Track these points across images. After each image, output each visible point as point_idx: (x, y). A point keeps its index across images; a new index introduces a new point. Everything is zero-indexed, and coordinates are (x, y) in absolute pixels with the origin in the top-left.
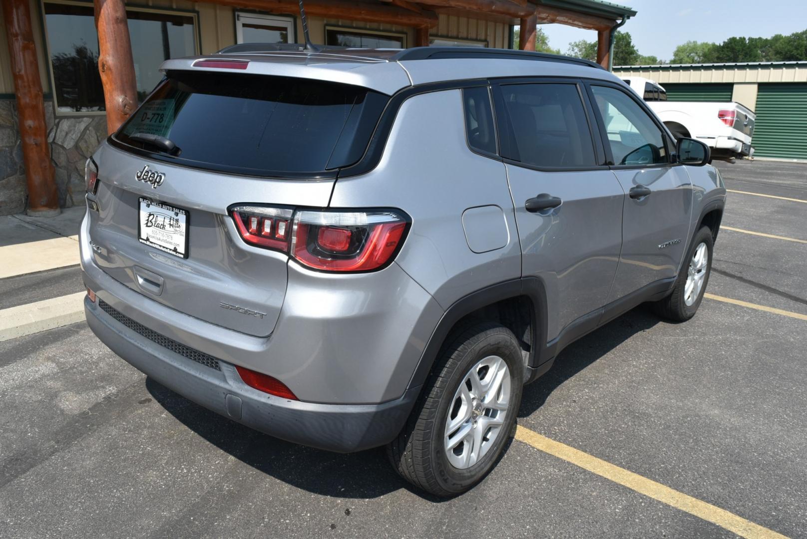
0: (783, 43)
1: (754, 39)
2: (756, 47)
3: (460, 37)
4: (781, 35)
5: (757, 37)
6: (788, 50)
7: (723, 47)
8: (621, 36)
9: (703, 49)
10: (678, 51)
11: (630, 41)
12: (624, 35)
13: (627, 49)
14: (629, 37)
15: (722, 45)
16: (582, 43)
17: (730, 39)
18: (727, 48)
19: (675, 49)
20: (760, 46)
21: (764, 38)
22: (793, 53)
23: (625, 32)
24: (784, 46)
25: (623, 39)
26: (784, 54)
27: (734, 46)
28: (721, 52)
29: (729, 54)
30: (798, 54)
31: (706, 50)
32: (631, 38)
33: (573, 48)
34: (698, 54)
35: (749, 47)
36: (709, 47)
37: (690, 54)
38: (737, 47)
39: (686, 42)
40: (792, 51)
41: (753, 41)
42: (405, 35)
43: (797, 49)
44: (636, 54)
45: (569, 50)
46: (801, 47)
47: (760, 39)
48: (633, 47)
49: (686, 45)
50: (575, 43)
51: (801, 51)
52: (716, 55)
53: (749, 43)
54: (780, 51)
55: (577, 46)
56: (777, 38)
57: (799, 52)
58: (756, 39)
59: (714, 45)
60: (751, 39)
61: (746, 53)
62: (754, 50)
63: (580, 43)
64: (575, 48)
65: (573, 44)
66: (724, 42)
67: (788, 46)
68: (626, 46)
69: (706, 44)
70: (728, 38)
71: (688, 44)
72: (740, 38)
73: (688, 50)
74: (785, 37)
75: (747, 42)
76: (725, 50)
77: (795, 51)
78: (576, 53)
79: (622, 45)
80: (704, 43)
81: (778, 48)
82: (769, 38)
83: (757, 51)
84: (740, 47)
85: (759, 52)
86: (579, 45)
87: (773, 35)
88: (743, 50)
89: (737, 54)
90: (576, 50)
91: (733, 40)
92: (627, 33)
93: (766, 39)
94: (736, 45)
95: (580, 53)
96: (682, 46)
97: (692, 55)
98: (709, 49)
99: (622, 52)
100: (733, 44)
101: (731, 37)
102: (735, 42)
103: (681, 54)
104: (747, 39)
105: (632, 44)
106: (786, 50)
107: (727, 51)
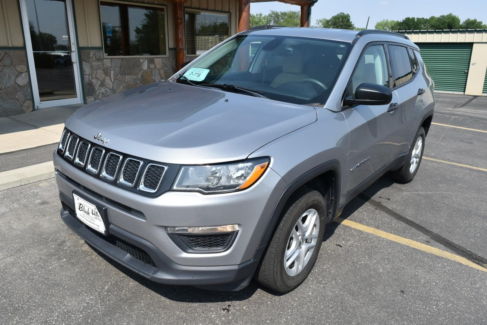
0: (435, 21)
1: (419, 18)
2: (421, 23)
3: (209, 9)
4: (434, 17)
5: (421, 17)
6: (438, 25)
7: (402, 23)
8: (344, 16)
9: (392, 24)
10: (377, 25)
11: (349, 19)
12: (346, 15)
13: (348, 24)
14: (349, 16)
15: (402, 21)
16: (324, 20)
17: (406, 18)
18: (405, 23)
19: (376, 24)
20: (423, 23)
21: (425, 18)
22: (440, 27)
23: (347, 14)
24: (435, 23)
25: (345, 18)
26: (436, 27)
27: (408, 22)
28: (401, 26)
29: (406, 27)
30: (443, 27)
31: (393, 25)
32: (350, 17)
33: (318, 23)
34: (389, 27)
35: (417, 23)
36: (395, 23)
37: (384, 27)
38: (410, 23)
39: (382, 20)
40: (440, 26)
41: (419, 20)
42: (166, 7)
43: (443, 24)
44: (353, 26)
45: (316, 24)
46: (445, 23)
47: (423, 18)
48: (351, 22)
49: (382, 21)
50: (320, 20)
51: (445, 25)
52: (398, 27)
53: (417, 21)
54: (433, 25)
55: (321, 21)
56: (432, 18)
57: (444, 26)
58: (421, 18)
59: (397, 22)
60: (418, 19)
61: (415, 27)
62: (420, 25)
63: (323, 20)
64: (320, 23)
65: (318, 20)
66: (403, 20)
67: (438, 23)
68: (347, 22)
69: (394, 21)
70: (405, 18)
71: (383, 21)
72: (412, 18)
73: (383, 24)
74: (437, 17)
75: (416, 20)
76: (404, 24)
77: (442, 25)
78: (320, 26)
79: (345, 21)
80: (392, 21)
81: (433, 24)
82: (428, 18)
83: (421, 25)
84: (412, 23)
85: (423, 26)
86: (322, 21)
87: (430, 17)
88: (413, 25)
89: (410, 27)
90: (320, 24)
91: (408, 19)
92: (348, 14)
93: (427, 19)
94: (409, 22)
95: (323, 26)
96: (379, 22)
97: (385, 27)
98: (395, 24)
99: (345, 25)
100: (408, 21)
101: (407, 17)
102: (409, 20)
103: (379, 27)
104: (416, 18)
105: (350, 21)
106: (437, 25)
107: (405, 25)
